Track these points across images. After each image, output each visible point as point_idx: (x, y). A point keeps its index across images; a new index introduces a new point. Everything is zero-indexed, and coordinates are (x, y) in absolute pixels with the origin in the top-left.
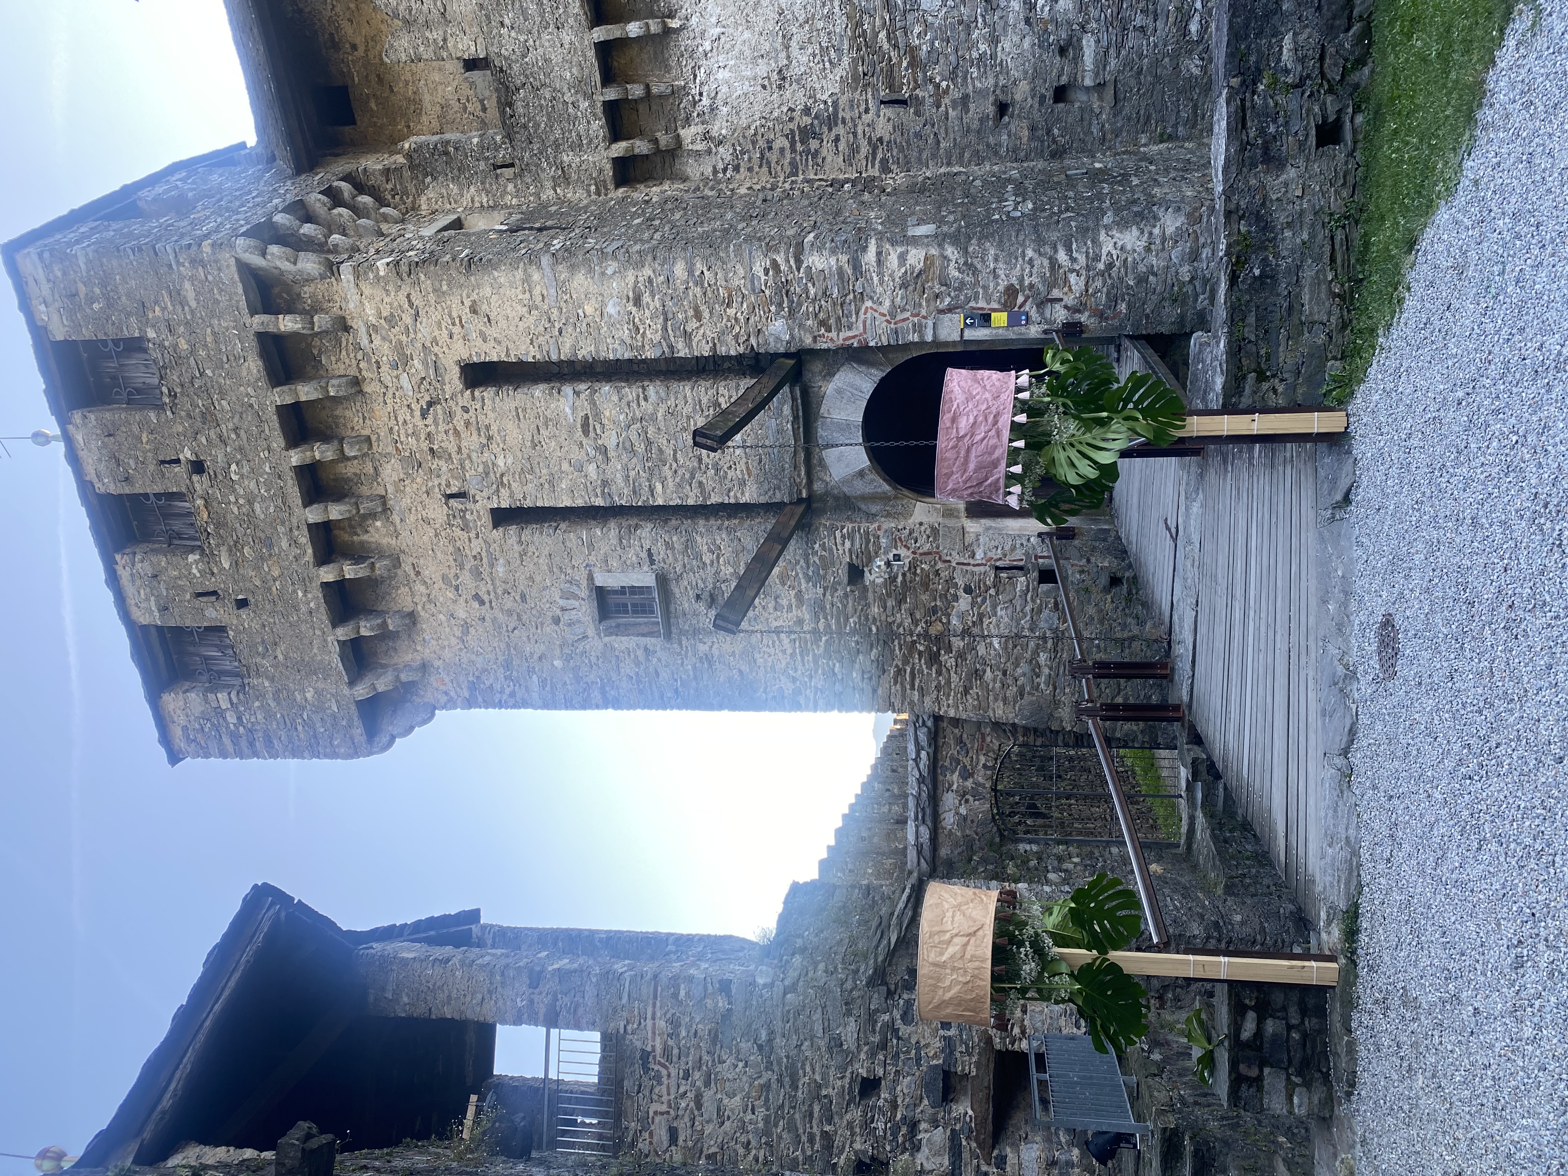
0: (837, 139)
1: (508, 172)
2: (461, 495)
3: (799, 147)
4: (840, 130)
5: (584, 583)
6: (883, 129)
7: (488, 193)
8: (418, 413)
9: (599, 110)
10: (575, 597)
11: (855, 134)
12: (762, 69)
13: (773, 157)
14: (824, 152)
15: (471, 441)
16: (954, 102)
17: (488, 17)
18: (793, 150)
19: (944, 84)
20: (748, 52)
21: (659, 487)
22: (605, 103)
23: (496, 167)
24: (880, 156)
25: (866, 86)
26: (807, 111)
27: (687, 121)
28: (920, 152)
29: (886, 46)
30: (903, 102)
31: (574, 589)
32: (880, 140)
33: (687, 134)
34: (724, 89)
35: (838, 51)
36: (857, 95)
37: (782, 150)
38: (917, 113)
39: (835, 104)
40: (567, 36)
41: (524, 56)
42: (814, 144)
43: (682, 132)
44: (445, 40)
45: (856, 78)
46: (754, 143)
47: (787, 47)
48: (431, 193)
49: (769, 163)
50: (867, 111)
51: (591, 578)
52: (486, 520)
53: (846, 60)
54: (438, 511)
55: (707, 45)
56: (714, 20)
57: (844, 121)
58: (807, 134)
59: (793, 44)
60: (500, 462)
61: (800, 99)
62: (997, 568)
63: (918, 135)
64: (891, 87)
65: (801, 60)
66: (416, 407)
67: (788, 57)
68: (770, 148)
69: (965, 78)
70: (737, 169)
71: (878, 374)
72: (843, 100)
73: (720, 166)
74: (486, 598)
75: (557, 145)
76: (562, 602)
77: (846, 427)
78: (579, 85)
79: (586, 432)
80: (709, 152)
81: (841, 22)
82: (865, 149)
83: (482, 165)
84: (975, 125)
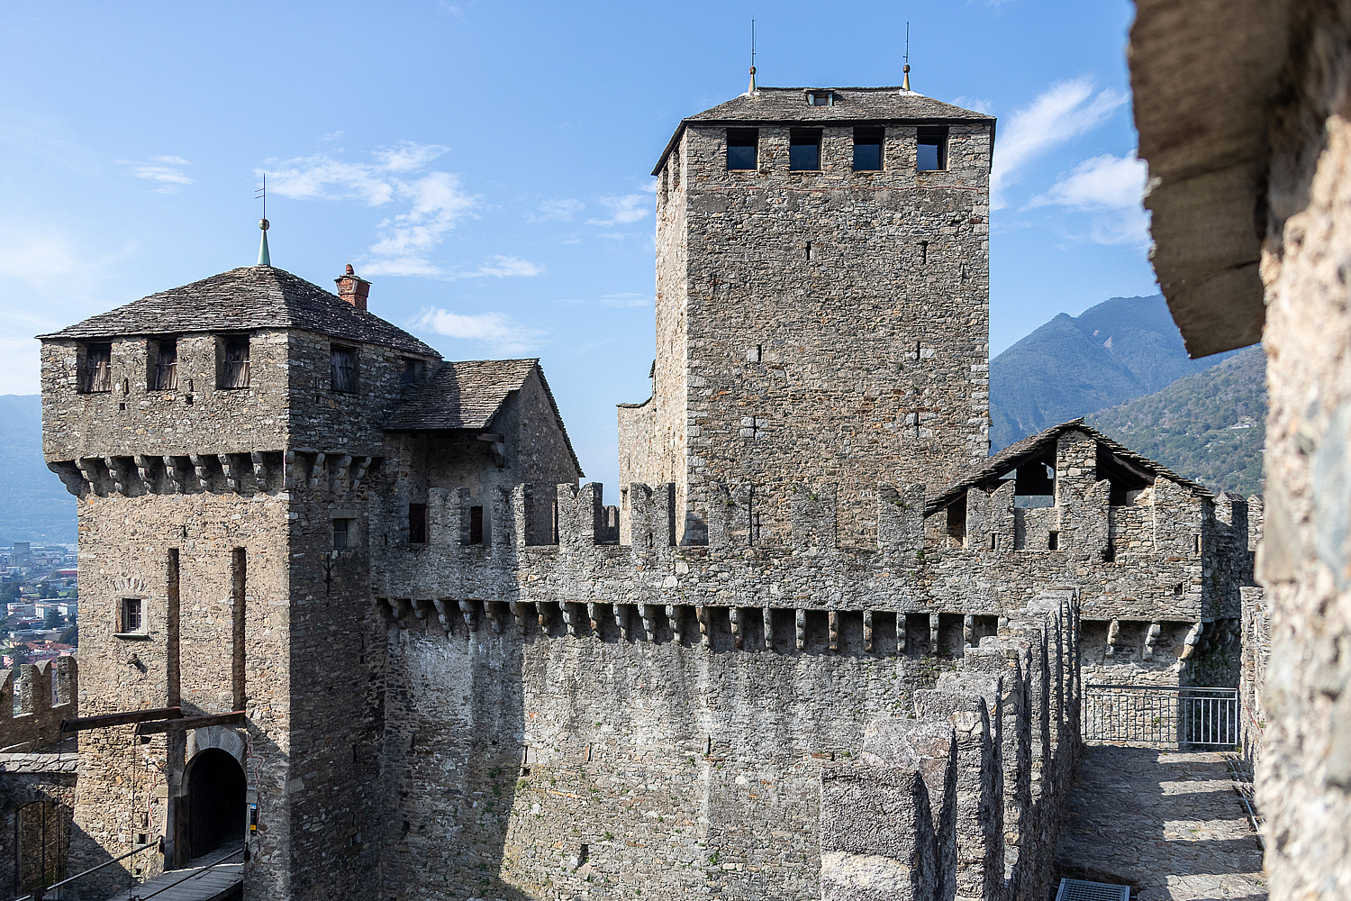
0: (401, 710)
1: (383, 543)
2: (185, 535)
3: (399, 690)
4: (404, 712)
5: (143, 593)
6: (404, 734)
7: (375, 529)
8: (223, 520)
9: (407, 597)
10: (135, 588)
11: (402, 719)
12: (430, 677)
13: (395, 676)
14: (396, 702)
15: (210, 545)
16: (410, 771)
17: (444, 549)
18: (398, 687)
19: (417, 767)
20: (437, 670)
21: (187, 642)
22: (410, 600)
23: (386, 536)
24: (394, 730)
25: (421, 727)
26: (413, 696)
27: (411, 634)
28: (393, 752)
29: (435, 739)
30: (412, 746)
31: (139, 588)
32: (399, 732)
33: (406, 633)
34: (423, 656)
35: (434, 716)
36: (417, 722)
37: (398, 681)
38: (408, 752)
39: (414, 711)
40: (435, 586)
41: (429, 563)
42: (399, 697)
43: (407, 630)
44: (437, 524)
45: (424, 723)
46: (401, 667)
47: (438, 690)
48: (375, 498)
49: (393, 673)
50: (411, 726)
51: (145, 598)
52: (174, 546)
53: (431, 719)
54: (178, 520)
55: (441, 650)
56: (450, 655)
57: (408, 714)
58: (404, 694)
59: (439, 694)
60: (200, 559)
61: (417, 694)
62: (147, 813)
63: (399, 751)
64: (420, 740)
65: (433, 696)
66: (226, 520)
67: (434, 690)
68: (399, 675)
69: (418, 778)
70: (392, 656)
71: (239, 759)
72: (416, 715)
73: (393, 648)
74: (135, 537)
75: (392, 571)
76: (132, 580)
77: (217, 740)
78: (416, 589)
79: (214, 608)
80: (399, 643)
81: (446, 718)
82: (397, 723)
83: (387, 530)
84: (399, 782)
